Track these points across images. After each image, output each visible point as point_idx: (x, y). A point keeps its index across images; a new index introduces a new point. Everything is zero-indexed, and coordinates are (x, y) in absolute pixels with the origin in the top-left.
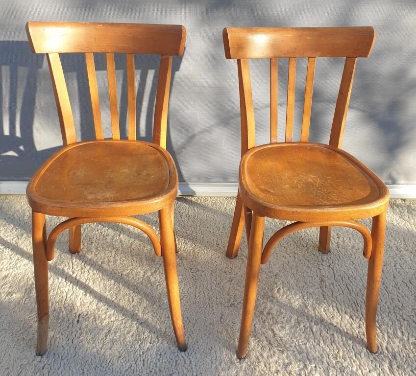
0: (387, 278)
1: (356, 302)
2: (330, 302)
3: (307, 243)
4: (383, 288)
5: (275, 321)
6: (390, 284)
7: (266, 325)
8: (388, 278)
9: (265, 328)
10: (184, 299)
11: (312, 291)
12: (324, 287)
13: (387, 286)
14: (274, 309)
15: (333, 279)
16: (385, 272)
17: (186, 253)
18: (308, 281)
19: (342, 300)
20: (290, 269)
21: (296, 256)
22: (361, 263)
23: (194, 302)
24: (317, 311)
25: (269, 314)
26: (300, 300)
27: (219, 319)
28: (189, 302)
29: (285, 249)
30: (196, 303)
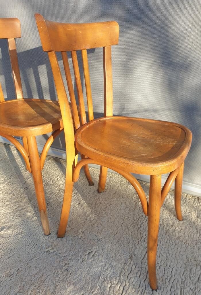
0: (190, 278)
1: (143, 291)
2: (122, 280)
3: (143, 222)
4: (179, 287)
5: (65, 279)
6: (189, 286)
7: (56, 280)
8: (192, 279)
9: (52, 282)
10: (23, 234)
11: (115, 264)
12: (128, 265)
13: (185, 286)
14: (74, 268)
15: (141, 260)
16: (192, 272)
17: (55, 202)
18: (119, 254)
19: (134, 283)
20: (113, 239)
21: (127, 230)
22: (175, 254)
23: (26, 240)
24: (104, 285)
25: (67, 270)
26: (100, 268)
27: (29, 259)
28: (23, 238)
29: (122, 222)
30: (27, 240)
